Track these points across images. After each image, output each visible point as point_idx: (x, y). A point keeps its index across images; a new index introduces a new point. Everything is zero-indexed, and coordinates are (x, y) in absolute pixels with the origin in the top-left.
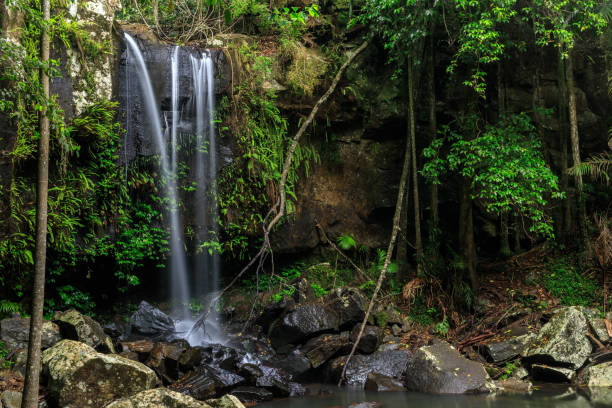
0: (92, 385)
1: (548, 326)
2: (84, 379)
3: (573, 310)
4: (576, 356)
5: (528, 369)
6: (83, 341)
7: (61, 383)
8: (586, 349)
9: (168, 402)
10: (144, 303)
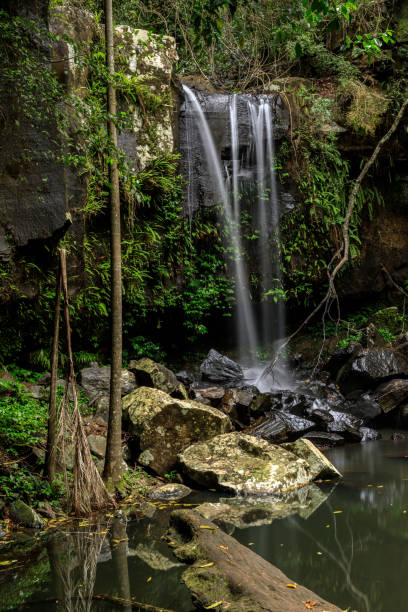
0: (170, 429)
2: (162, 424)
6: (159, 388)
7: (141, 428)
9: (244, 445)
10: (213, 351)
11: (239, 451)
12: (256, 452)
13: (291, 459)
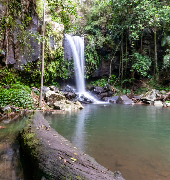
0: (53, 98)
1: (147, 93)
2: (51, 97)
3: (153, 90)
4: (152, 99)
5: (142, 101)
6: (54, 91)
7: (47, 98)
8: (155, 98)
9: (66, 102)
10: (68, 85)
11: (65, 103)
12: (68, 103)
13: (74, 105)
